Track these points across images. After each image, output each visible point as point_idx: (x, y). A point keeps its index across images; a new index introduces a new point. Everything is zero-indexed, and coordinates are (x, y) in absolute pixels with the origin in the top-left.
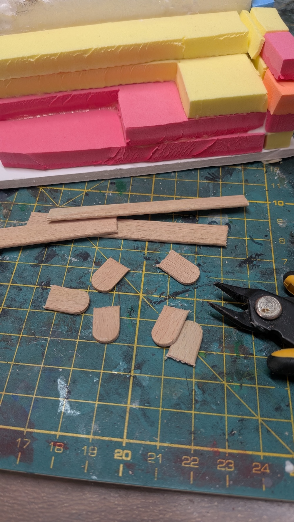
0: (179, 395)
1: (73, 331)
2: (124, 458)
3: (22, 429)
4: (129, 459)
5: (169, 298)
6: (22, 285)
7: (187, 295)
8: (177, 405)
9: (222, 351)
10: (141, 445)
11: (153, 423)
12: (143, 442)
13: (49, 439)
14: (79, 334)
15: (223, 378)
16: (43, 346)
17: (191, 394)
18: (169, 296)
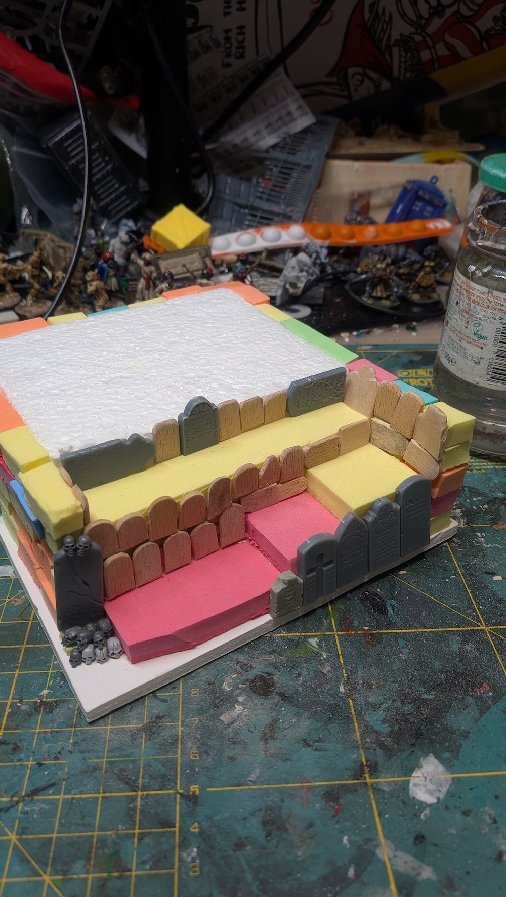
5: (24, 800)
7: (51, 792)
9: (88, 872)
18: (23, 797)
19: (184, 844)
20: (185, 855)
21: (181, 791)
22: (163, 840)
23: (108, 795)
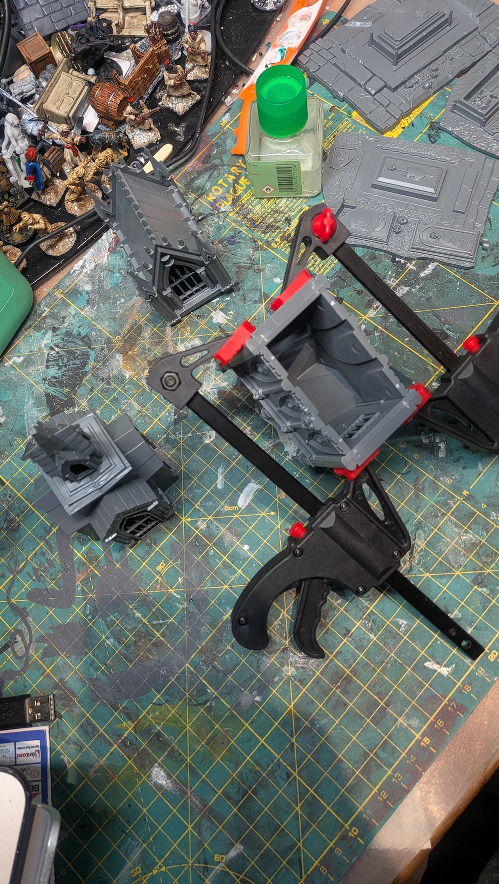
0: (479, 602)
1: (397, 636)
2: (495, 656)
3: (444, 703)
4: (497, 654)
6: (338, 649)
8: (484, 608)
9: (468, 557)
10: (494, 642)
11: (487, 628)
12: (493, 640)
13: (460, 691)
14: (401, 634)
15: (484, 570)
16: (395, 661)
17: (483, 595)
19: (488, 516)
20: (492, 518)
21: (462, 499)
22: (478, 521)
23: (438, 527)
